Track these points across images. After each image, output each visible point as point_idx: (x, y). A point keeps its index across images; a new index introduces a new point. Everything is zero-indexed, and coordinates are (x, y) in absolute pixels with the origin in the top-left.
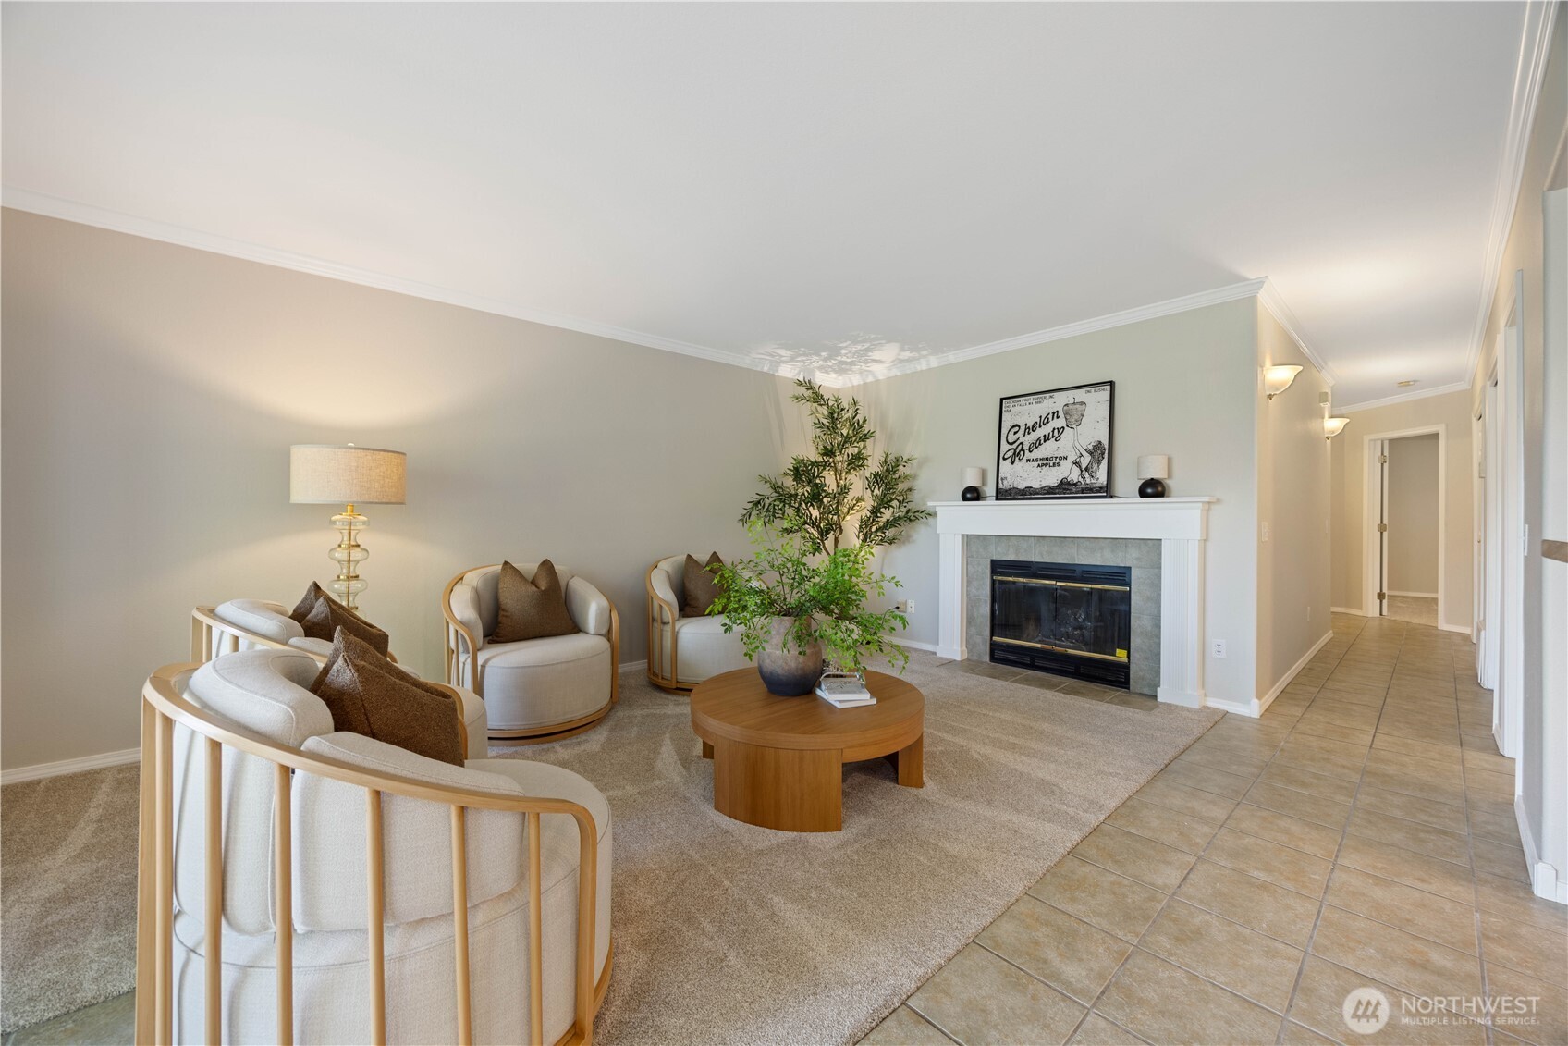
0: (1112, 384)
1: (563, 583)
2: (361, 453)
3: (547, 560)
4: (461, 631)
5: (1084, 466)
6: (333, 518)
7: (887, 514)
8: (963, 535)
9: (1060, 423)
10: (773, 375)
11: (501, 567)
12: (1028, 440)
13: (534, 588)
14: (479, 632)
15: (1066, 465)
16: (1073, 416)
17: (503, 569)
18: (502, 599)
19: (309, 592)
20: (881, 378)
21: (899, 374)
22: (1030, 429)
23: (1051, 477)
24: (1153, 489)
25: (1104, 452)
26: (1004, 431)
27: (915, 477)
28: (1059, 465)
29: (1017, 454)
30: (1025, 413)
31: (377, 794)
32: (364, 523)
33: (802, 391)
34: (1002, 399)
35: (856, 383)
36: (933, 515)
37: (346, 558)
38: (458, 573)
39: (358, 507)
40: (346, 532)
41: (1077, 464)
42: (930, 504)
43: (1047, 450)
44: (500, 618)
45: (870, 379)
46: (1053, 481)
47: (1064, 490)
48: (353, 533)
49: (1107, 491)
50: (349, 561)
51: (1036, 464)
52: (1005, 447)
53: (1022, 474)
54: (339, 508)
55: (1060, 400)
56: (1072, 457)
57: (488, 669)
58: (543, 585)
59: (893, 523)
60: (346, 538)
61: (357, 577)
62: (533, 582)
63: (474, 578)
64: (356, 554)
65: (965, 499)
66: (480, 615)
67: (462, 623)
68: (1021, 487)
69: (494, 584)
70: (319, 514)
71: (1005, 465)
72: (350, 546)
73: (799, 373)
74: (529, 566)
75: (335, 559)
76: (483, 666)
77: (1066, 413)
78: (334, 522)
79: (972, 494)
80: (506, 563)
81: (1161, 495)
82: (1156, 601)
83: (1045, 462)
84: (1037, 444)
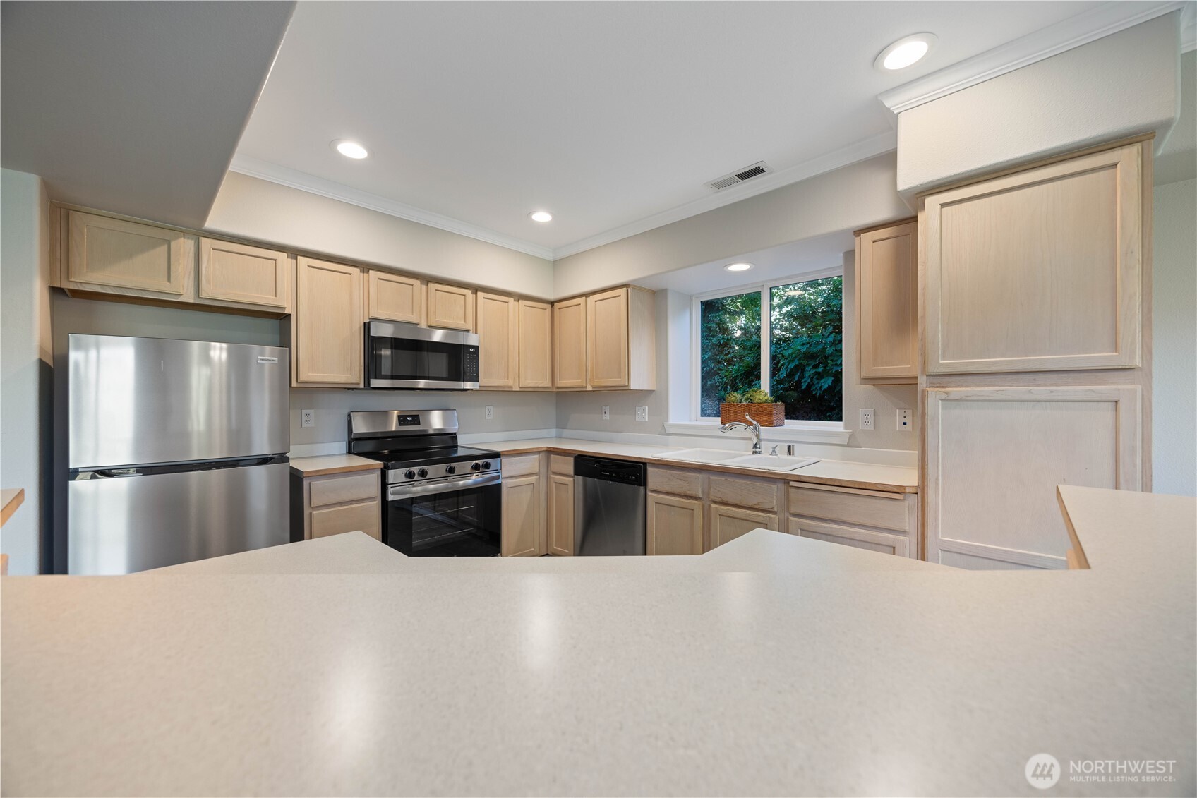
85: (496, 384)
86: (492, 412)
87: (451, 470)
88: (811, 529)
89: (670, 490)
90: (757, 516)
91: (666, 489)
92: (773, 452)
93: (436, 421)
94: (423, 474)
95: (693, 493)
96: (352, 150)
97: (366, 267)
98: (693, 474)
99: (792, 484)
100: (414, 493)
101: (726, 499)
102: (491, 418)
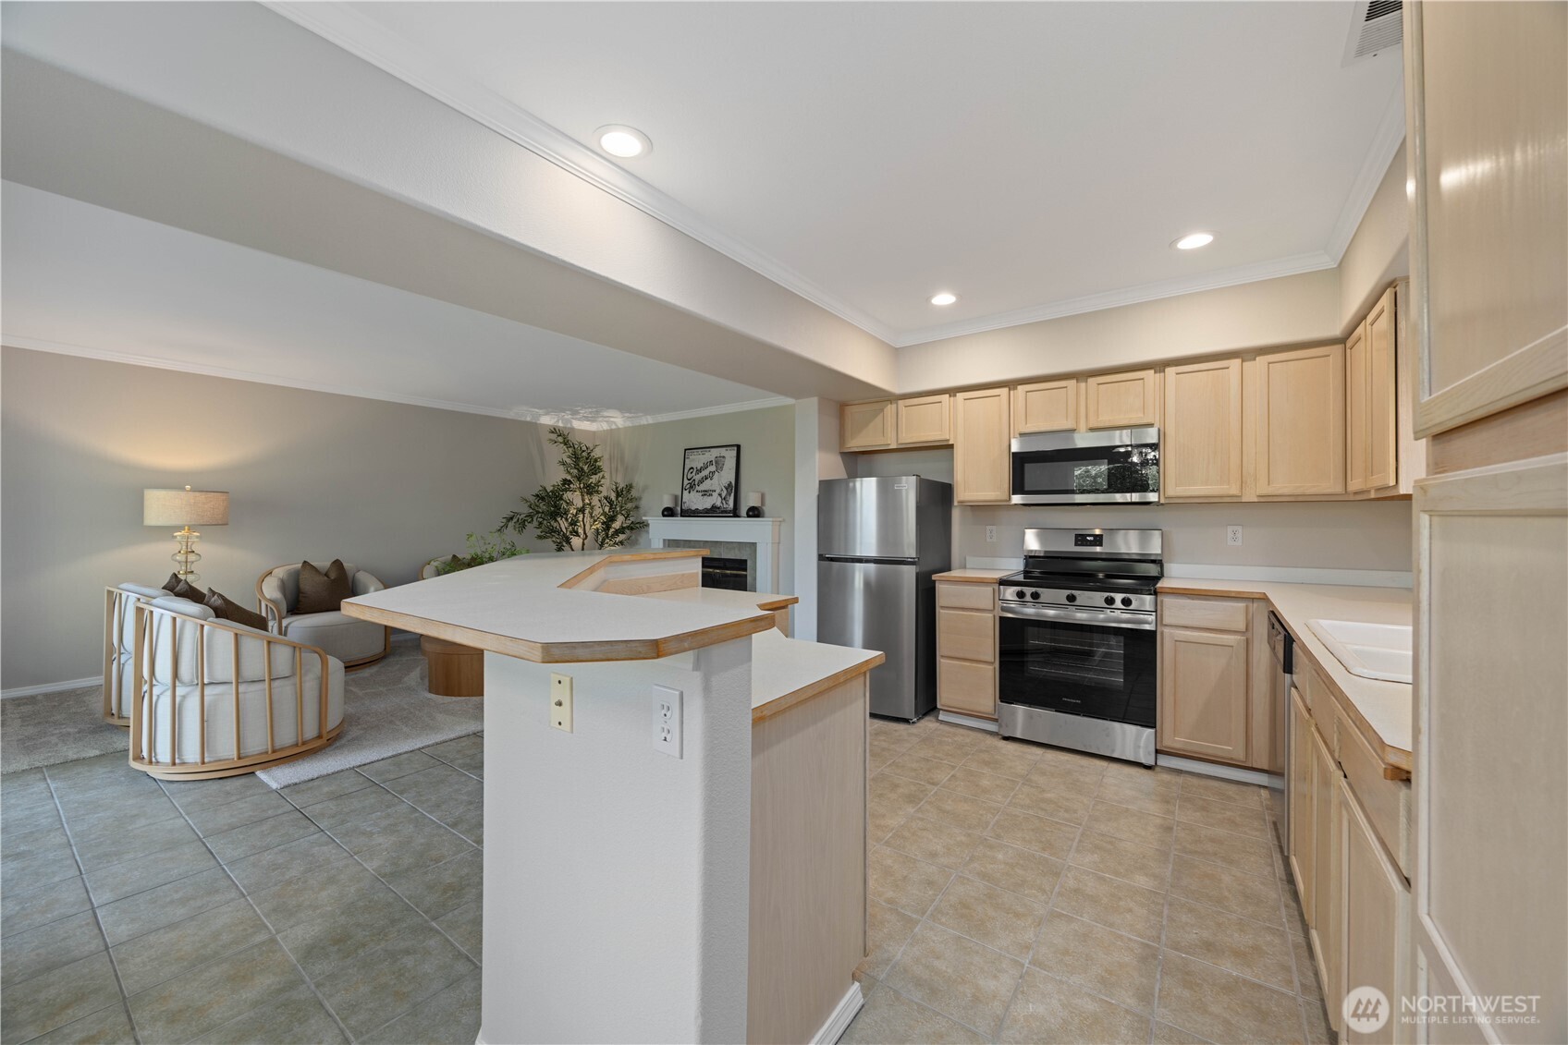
0: (738, 447)
1: (350, 575)
2: (198, 494)
3: (337, 560)
4: (270, 605)
5: (723, 496)
6: (176, 534)
7: (616, 525)
8: (664, 540)
9: (712, 468)
10: (536, 423)
11: (300, 565)
12: (698, 478)
13: (326, 578)
14: (284, 607)
15: (715, 495)
16: (719, 463)
17: (303, 566)
18: (302, 586)
19: (171, 578)
20: (620, 426)
21: (631, 425)
22: (699, 471)
23: (706, 503)
24: (755, 512)
25: (735, 488)
26: (686, 471)
27: (640, 498)
28: (712, 495)
29: (692, 487)
30: (697, 460)
31: (236, 634)
32: (197, 537)
33: (554, 436)
34: (686, 450)
35: (605, 428)
36: (647, 525)
37: (184, 559)
38: (268, 569)
39: (192, 528)
40: (184, 544)
41: (720, 495)
42: (644, 518)
43: (706, 485)
44: (300, 598)
45: (614, 427)
46: (708, 506)
47: (713, 512)
48: (189, 544)
49: (735, 513)
50: (186, 562)
51: (701, 494)
52: (686, 482)
53: (695, 501)
54: (180, 528)
55: (715, 453)
56: (718, 491)
57: (289, 629)
58: (333, 576)
59: (621, 531)
60: (184, 547)
61: (192, 572)
62: (326, 575)
63: (280, 573)
64: (191, 557)
65: (664, 516)
66: (285, 595)
67: (270, 600)
68: (693, 509)
69: (296, 576)
70: (166, 532)
71: (686, 493)
72: (187, 553)
73: (558, 421)
74: (323, 562)
75: (176, 561)
76: (286, 627)
77: (716, 462)
78: (176, 537)
79: (669, 512)
80: (305, 562)
81: (758, 516)
82: (755, 579)
83: (706, 493)
84: (701, 481)
85: (1202, 493)
86: (1239, 535)
87: (1071, 598)
93: (1128, 544)
94: (1035, 596)
96: (944, 299)
97: (1011, 384)
100: (1027, 615)
102: (1239, 543)
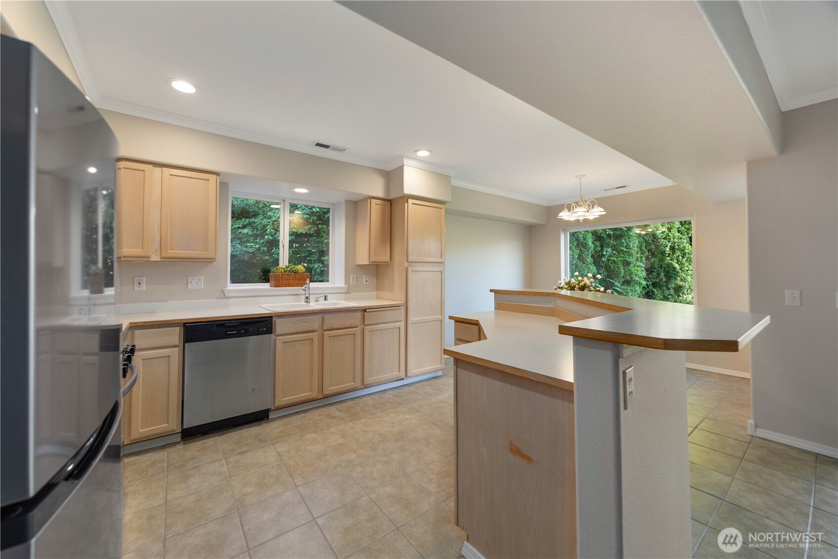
88: (374, 329)
89: (295, 331)
90: (350, 331)
91: (292, 330)
92: (317, 301)
95: (313, 328)
98: (313, 317)
99: (367, 310)
101: (333, 327)
